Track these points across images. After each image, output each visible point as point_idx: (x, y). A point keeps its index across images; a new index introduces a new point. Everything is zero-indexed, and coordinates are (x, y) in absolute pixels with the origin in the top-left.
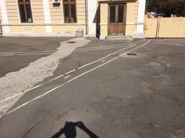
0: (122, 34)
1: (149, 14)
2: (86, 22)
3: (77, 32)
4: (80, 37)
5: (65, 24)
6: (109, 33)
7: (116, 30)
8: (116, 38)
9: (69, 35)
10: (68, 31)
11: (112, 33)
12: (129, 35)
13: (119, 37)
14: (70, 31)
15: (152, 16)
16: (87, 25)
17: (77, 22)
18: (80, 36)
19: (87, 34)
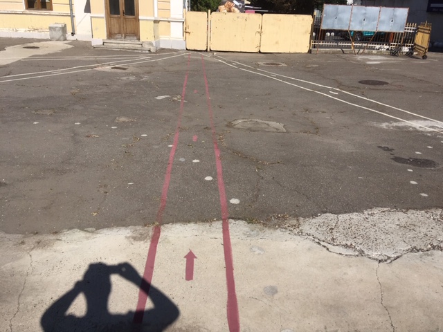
0: (136, 38)
1: (229, 5)
2: (71, 10)
3: (51, 28)
4: (58, 40)
5: (28, 12)
6: (110, 35)
7: (122, 29)
8: (122, 45)
9: (35, 35)
10: (35, 28)
11: (116, 34)
12: (147, 40)
13: (128, 44)
14: (38, 27)
15: (236, 9)
16: (72, 17)
17: (51, 9)
18: (57, 38)
19: (73, 34)
